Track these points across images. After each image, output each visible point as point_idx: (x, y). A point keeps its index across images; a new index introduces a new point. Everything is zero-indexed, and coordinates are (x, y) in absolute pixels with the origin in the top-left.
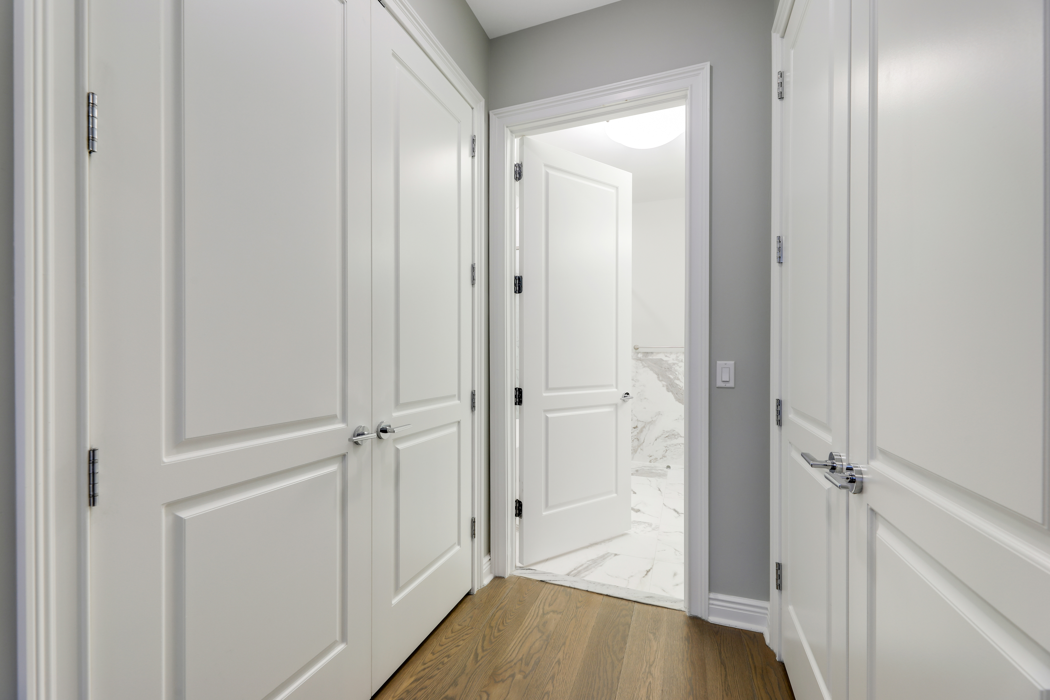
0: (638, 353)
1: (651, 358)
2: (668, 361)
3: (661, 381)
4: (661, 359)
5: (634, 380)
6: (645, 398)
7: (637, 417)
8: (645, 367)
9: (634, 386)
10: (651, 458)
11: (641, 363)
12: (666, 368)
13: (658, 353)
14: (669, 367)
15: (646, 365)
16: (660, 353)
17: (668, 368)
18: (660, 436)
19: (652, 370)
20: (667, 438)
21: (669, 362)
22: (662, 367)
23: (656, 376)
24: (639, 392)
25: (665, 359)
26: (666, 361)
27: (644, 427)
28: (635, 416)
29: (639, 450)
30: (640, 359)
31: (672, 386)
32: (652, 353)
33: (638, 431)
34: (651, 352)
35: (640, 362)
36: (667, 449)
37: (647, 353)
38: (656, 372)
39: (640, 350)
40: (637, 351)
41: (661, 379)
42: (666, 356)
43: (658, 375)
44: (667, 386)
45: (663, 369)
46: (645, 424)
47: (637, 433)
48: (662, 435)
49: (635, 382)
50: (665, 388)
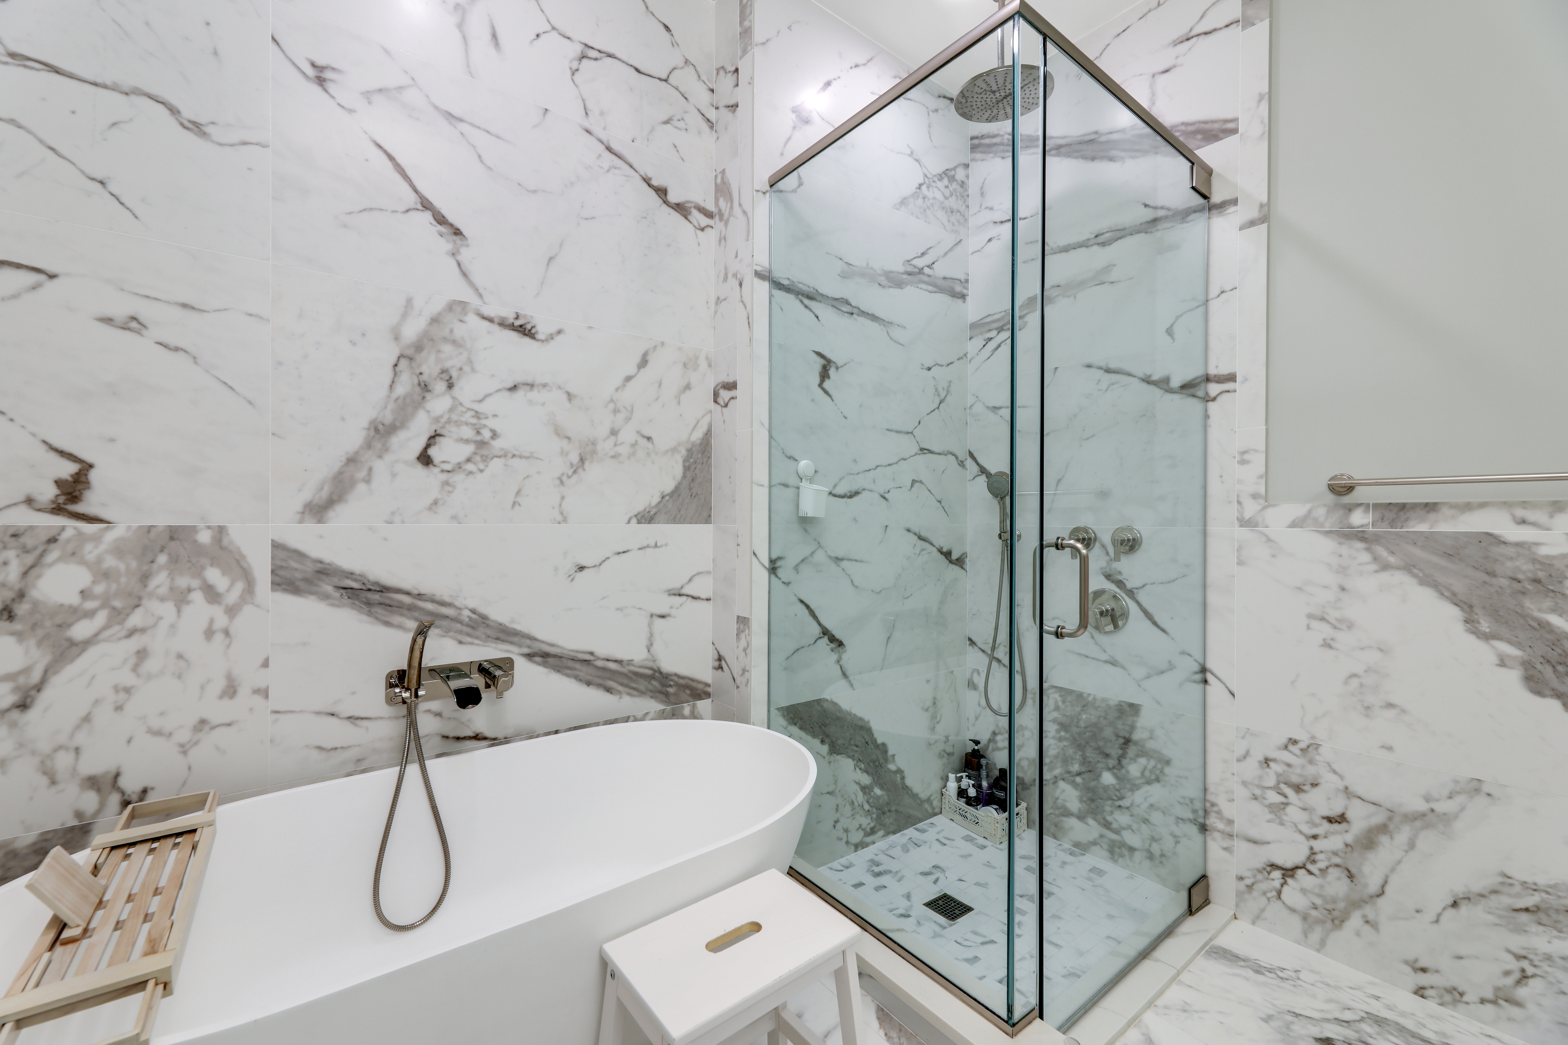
0: (1350, 509)
1: (1423, 527)
2: (1537, 544)
3: (1486, 637)
4: (1487, 534)
5: (1328, 622)
6: (1390, 705)
7: (1342, 778)
8: (1385, 567)
9: (1330, 647)
10: (1424, 979)
11: (1368, 549)
12: (1520, 576)
13: (1467, 507)
14: (1541, 575)
15: (1392, 559)
16: (1483, 505)
17: (1537, 581)
18: (1482, 896)
19: (1427, 581)
20: (1524, 917)
21: (1543, 551)
22: (1492, 574)
23: (1454, 613)
24: (1354, 675)
25: (1513, 533)
26: (1518, 545)
27: (1383, 828)
28: (1335, 772)
29: (1355, 920)
30: (1361, 536)
31: (1560, 668)
32: (1430, 507)
33: (1349, 838)
34: (1426, 505)
35: (1360, 545)
36: (1530, 970)
37: (1403, 507)
38: (1454, 594)
39: (1360, 494)
40: (1347, 499)
41: (1485, 626)
42: (1523, 522)
43: (1471, 607)
44: (1527, 665)
45: (1504, 582)
46: (1390, 819)
47: (1347, 845)
48: (1495, 892)
49: (1335, 628)
50: (1513, 677)
